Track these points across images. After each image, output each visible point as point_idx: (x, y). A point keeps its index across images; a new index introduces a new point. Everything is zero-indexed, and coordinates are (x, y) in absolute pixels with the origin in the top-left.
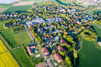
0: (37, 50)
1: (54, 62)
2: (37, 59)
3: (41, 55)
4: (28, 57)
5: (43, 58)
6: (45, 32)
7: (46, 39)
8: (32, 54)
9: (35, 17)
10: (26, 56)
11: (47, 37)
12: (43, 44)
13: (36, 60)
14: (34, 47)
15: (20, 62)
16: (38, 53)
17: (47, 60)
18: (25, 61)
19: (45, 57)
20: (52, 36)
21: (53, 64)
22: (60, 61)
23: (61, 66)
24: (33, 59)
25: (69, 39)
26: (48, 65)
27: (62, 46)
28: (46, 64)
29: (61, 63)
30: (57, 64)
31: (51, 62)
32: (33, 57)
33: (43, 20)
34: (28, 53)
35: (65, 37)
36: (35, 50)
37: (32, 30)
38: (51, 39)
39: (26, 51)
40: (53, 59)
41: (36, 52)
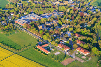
0: (53, 48)
1: (81, 56)
2: (58, 56)
3: (60, 52)
4: (46, 56)
5: (65, 54)
6: (50, 29)
7: (55, 36)
8: (49, 52)
9: (23, 14)
10: (43, 56)
14: (46, 45)
16: (56, 51)
17: (71, 55)
18: (44, 60)
19: (67, 53)
20: (62, 32)
21: (81, 58)
22: (87, 53)
24: (54, 57)
25: (85, 31)
26: (76, 60)
27: (81, 40)
28: (72, 59)
29: (89, 55)
30: (85, 57)
31: (78, 57)
32: (52, 55)
33: (38, 16)
34: (42, 52)
35: (80, 31)
36: (50, 48)
37: (32, 27)
38: (62, 35)
39: (39, 50)
40: (77, 53)
41: (53, 50)
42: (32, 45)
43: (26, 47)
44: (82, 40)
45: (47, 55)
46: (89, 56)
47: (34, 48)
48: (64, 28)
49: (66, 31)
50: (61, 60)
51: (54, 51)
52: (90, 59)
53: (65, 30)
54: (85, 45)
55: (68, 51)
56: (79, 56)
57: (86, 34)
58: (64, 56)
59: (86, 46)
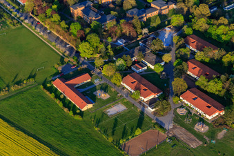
0: (105, 89)
1: (194, 123)
2: (116, 120)
3: (126, 104)
4: (78, 118)
5: (142, 113)
6: (108, 17)
7: (121, 43)
8: (90, 106)
10: (66, 117)
11: (123, 36)
12: (120, 62)
13: (115, 125)
14: (85, 79)
15: (52, 140)
16: (113, 100)
17: (161, 119)
18: (67, 133)
19: (150, 110)
20: (145, 31)
21: (191, 130)
22: (217, 114)
23: (225, 131)
24: (103, 123)
26: (174, 136)
27: (203, 62)
28: (162, 133)
29: (221, 121)
30: (207, 128)
31: (183, 125)
32: (99, 116)
34: (67, 105)
35: (205, 26)
36: (95, 89)
37: (49, 11)
38: (145, 40)
39: (57, 96)
40: (182, 112)
41: (104, 96)
42: (40, 78)
43: (18, 83)
44: (207, 60)
45: (81, 114)
46: (219, 124)
47: (45, 87)
48: (156, 13)
49: (162, 26)
50: (124, 135)
51: (108, 101)
52: (221, 134)
53: (158, 22)
54: (211, 83)
55: (151, 103)
56: (188, 121)
57: (224, 38)
58: (135, 122)
59: (215, 87)
